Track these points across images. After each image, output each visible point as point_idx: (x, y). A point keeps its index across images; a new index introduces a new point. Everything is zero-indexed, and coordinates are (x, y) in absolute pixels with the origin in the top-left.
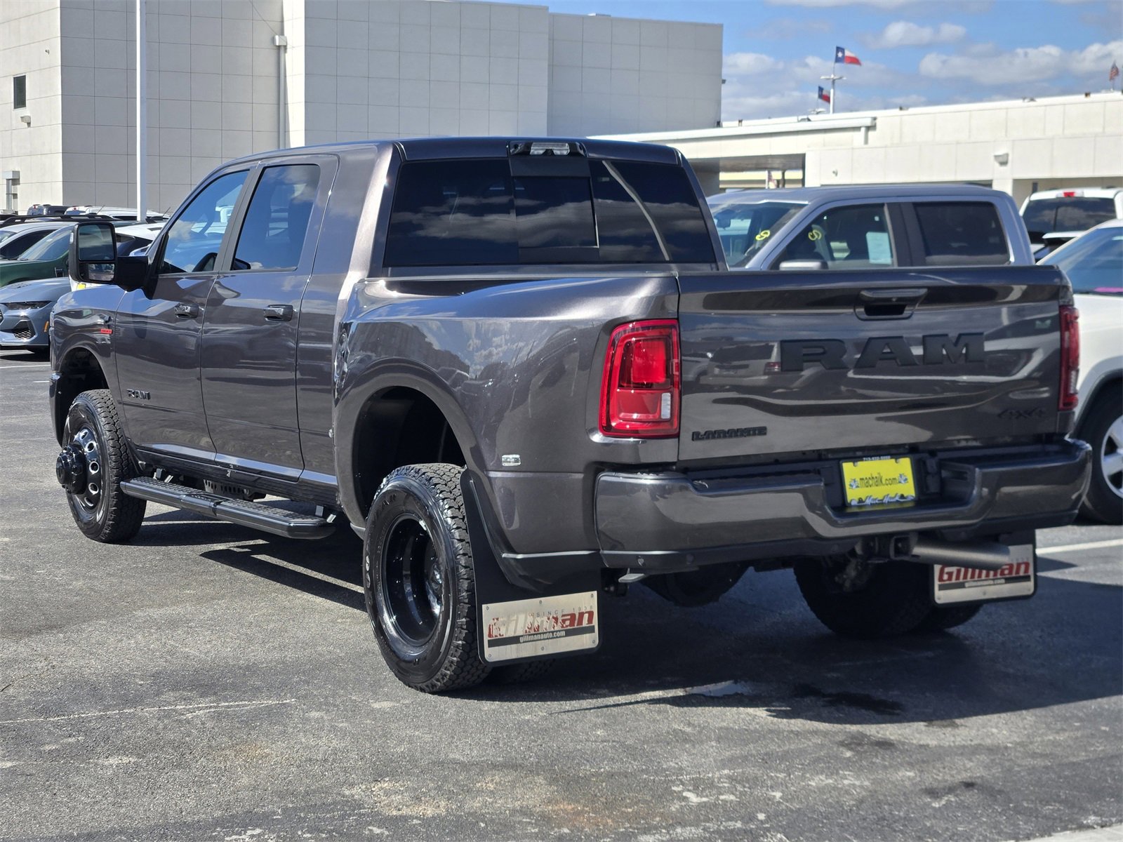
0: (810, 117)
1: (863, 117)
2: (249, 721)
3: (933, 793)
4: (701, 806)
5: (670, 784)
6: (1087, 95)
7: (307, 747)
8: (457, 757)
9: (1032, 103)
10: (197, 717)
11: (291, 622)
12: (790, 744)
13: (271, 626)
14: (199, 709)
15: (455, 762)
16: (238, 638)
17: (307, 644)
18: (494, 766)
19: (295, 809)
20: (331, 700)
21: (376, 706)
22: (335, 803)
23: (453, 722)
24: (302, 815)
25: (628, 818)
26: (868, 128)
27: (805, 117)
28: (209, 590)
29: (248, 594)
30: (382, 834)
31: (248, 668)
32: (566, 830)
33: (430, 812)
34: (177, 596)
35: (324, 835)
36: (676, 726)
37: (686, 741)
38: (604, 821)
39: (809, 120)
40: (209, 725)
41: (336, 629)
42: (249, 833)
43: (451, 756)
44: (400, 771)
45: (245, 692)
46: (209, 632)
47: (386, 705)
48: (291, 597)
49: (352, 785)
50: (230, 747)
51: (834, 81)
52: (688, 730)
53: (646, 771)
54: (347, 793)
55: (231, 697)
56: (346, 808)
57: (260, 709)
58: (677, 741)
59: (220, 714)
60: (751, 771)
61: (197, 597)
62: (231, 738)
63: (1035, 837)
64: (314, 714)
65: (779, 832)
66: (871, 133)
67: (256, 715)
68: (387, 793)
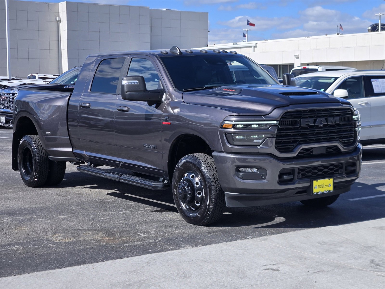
0: (237, 43)
1: (253, 43)
2: (21, 222)
3: (210, 233)
4: (144, 237)
5: (138, 233)
6: (326, 35)
7: (37, 227)
8: (80, 228)
9: (309, 38)
10: (6, 221)
11: (40, 197)
12: (175, 223)
13: (34, 198)
14: (7, 219)
15: (78, 229)
16: (23, 202)
17: (43, 203)
18: (89, 230)
19: (30, 241)
20: (47, 216)
21: (60, 217)
22: (41, 239)
23: (81, 220)
24: (31, 242)
25: (123, 240)
26: (255, 47)
27: (236, 43)
28: (17, 190)
29: (29, 190)
30: (53, 246)
31: (24, 209)
32: (104, 244)
33: (68, 241)
34: (6, 192)
35: (36, 247)
36: (145, 220)
37: (146, 223)
38: (116, 241)
39: (237, 44)
40: (9, 223)
41: (53, 199)
42: (15, 247)
43: (78, 228)
44: (62, 232)
45: (22, 215)
46: (15, 201)
47: (63, 217)
48: (41, 191)
49: (47, 235)
50: (14, 228)
51: (247, 31)
52: (148, 220)
53: (132, 230)
54: (45, 237)
55: (17, 216)
56: (44, 241)
57: (26, 219)
58: (144, 223)
59: (13, 220)
60: (161, 229)
61: (13, 192)
62: (15, 226)
63: (233, 241)
64: (41, 219)
65: (163, 242)
66: (255, 48)
67: (24, 220)
68: (57, 237)
